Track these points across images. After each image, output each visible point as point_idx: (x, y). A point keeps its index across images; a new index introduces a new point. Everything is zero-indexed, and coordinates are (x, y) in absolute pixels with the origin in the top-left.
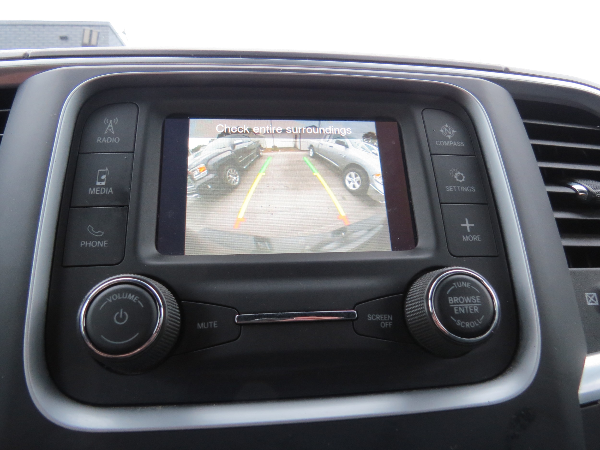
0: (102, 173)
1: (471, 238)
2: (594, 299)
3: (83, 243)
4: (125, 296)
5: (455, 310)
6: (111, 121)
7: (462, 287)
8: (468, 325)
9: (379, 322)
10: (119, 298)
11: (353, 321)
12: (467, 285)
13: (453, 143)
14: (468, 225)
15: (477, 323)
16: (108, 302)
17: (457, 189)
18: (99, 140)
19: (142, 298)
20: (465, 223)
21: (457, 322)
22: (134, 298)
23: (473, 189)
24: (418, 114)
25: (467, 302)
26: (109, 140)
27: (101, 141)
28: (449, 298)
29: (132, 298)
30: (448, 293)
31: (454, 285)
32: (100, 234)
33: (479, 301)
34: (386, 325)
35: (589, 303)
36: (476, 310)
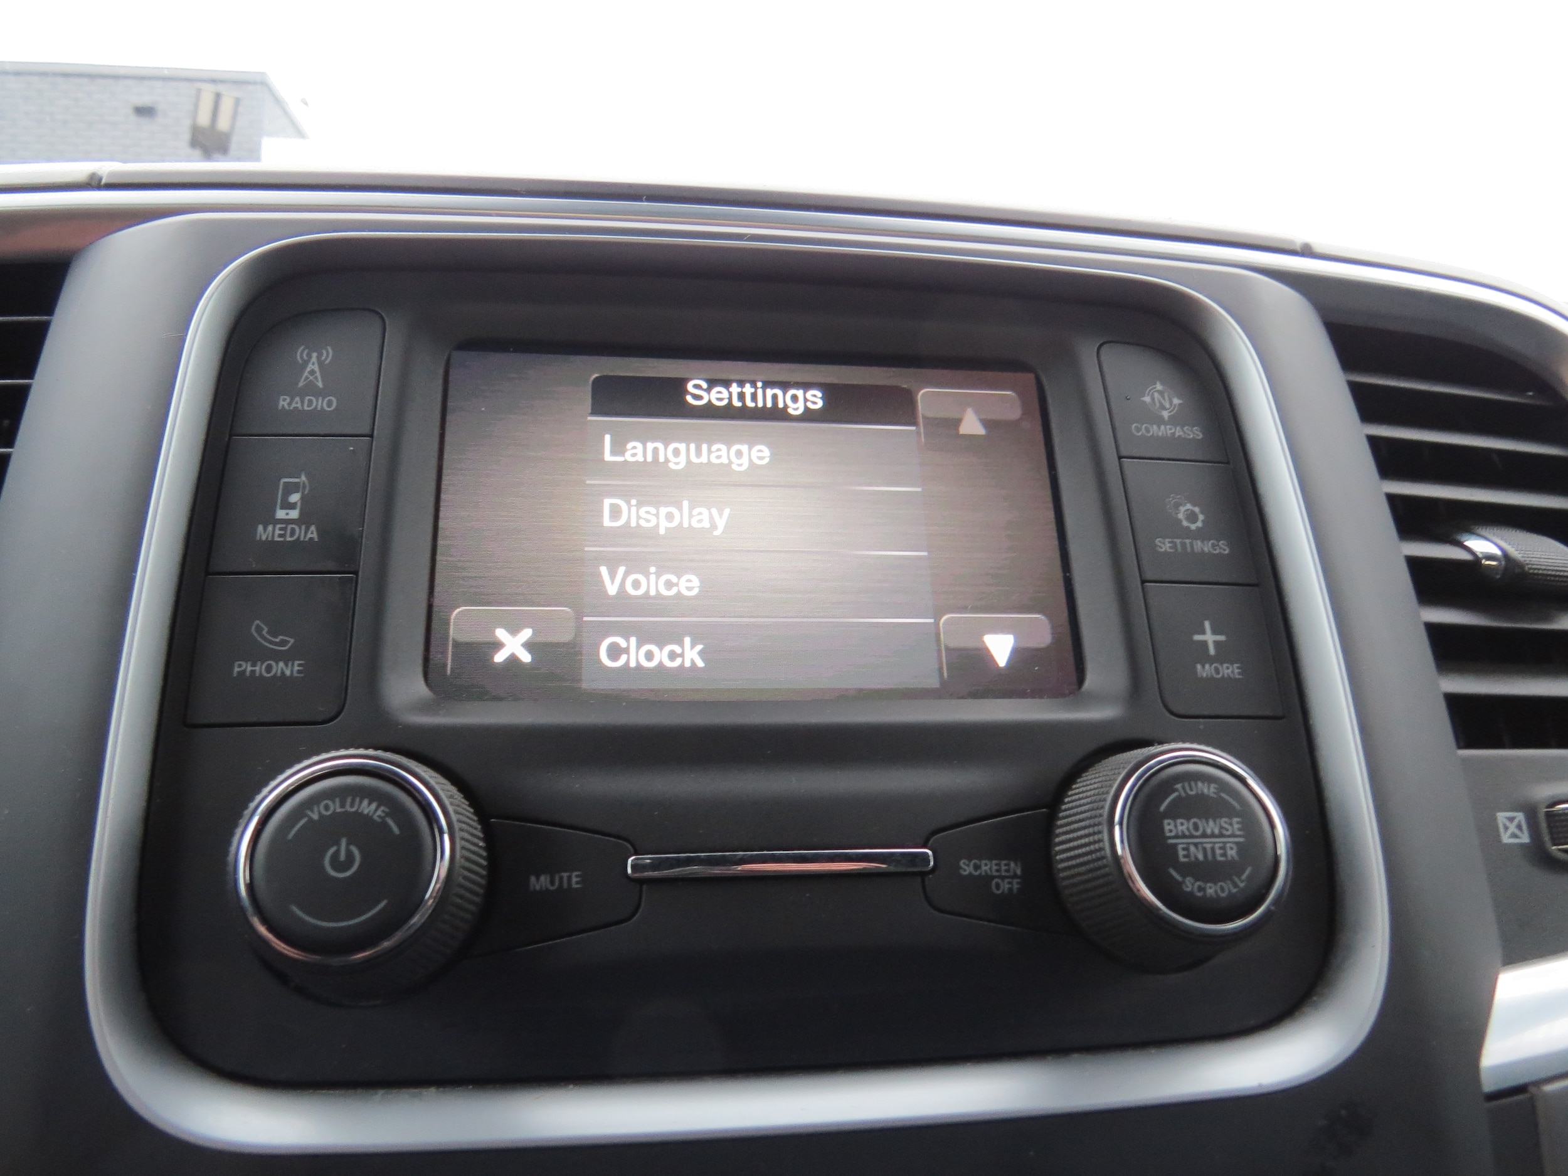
0: (290, 489)
1: (1217, 671)
2: (1519, 827)
3: (240, 666)
4: (352, 805)
5: (1181, 853)
6: (315, 355)
7: (1197, 795)
8: (1211, 890)
9: (989, 878)
10: (339, 810)
11: (923, 875)
12: (1209, 790)
13: (1173, 431)
14: (1209, 638)
15: (1236, 885)
16: (311, 820)
17: (1183, 545)
18: (284, 403)
19: (396, 810)
20: (1203, 632)
21: (1183, 882)
22: (376, 810)
23: (1223, 548)
24: (1087, 352)
25: (1209, 831)
26: (310, 402)
27: (290, 404)
28: (1166, 822)
29: (370, 811)
30: (1163, 808)
31: (1177, 790)
32: (283, 643)
33: (1239, 829)
34: (1005, 886)
35: (1506, 839)
36: (1232, 853)
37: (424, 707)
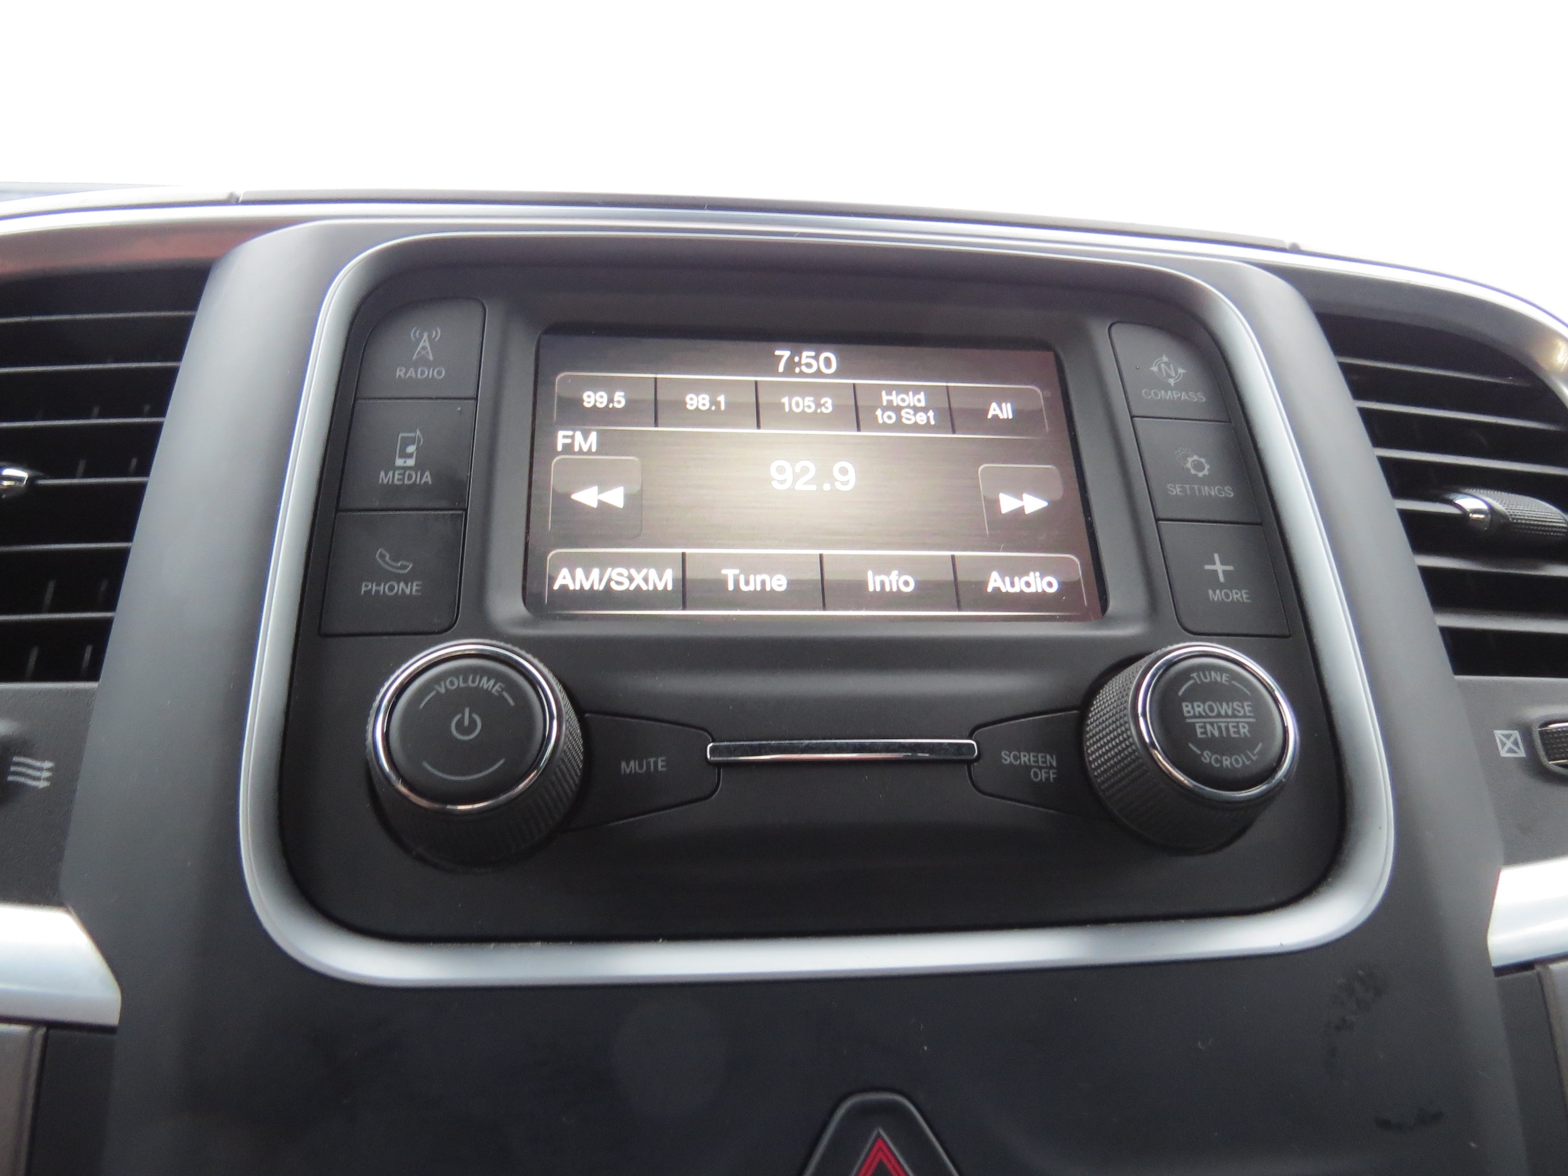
0: (407, 442)
1: (1227, 595)
2: (1516, 743)
3: (366, 586)
4: (473, 681)
5: (1199, 731)
6: (425, 335)
7: (1211, 683)
8: (1227, 762)
9: (1028, 768)
10: (462, 685)
11: (969, 763)
12: (1224, 679)
13: (1179, 395)
14: (1219, 567)
15: (1248, 758)
16: (438, 693)
17: (1192, 489)
18: (400, 372)
19: (511, 686)
20: (1214, 564)
21: (1202, 755)
22: (493, 686)
23: (1229, 492)
24: (1099, 331)
25: (1223, 713)
26: (423, 373)
27: (405, 374)
28: (1184, 704)
29: (489, 687)
30: (1180, 693)
31: (1193, 678)
32: (404, 567)
33: (1250, 711)
34: (1042, 775)
35: (1504, 753)
36: (1244, 730)
37: (524, 623)
